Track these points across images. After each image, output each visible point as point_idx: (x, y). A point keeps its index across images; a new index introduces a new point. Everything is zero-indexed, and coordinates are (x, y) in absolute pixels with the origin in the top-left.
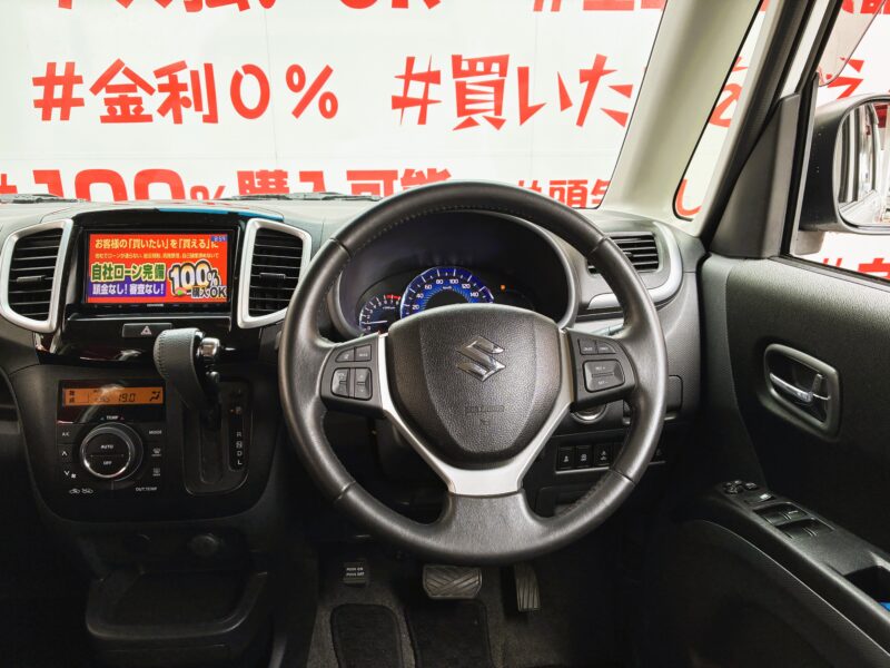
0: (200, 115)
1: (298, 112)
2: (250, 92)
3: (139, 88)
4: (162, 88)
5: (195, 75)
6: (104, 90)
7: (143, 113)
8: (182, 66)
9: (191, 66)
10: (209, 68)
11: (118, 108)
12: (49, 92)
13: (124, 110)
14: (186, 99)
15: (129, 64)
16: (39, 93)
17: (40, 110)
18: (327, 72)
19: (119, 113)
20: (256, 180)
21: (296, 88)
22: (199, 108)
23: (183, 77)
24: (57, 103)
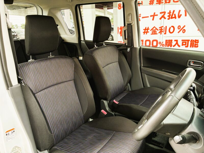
2: (172, 30)
4: (160, 30)
10: (166, 27)
12: (145, 31)
13: (154, 33)
15: (156, 27)
16: (144, 31)
18: (185, 26)
21: (179, 29)
23: (163, 28)
24: (146, 32)
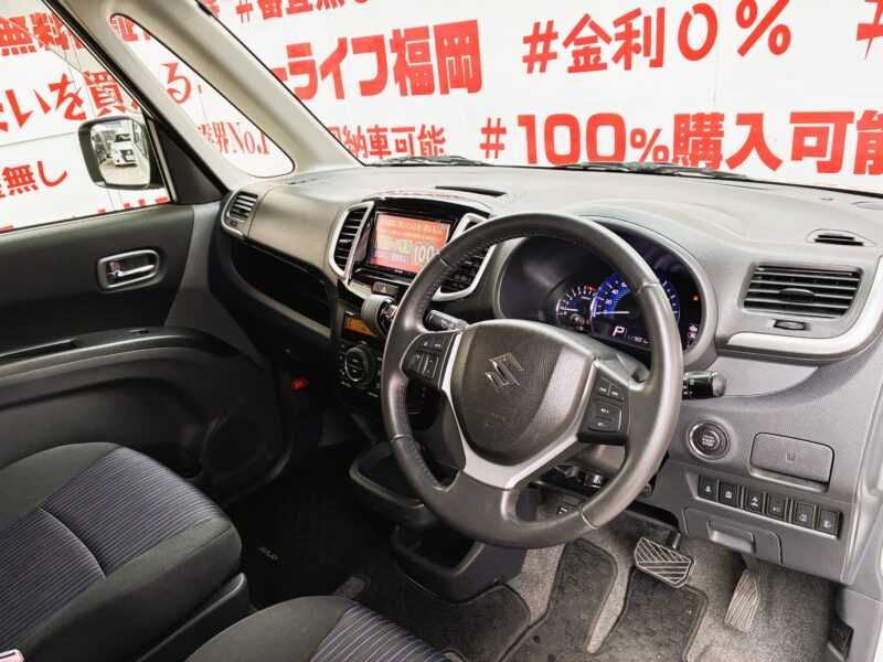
0: (648, 59)
1: (743, 50)
3: (599, 39)
5: (648, 20)
6: (572, 43)
7: (601, 62)
8: (637, 13)
9: (645, 13)
11: (582, 59)
14: (638, 45)
17: (526, 65)
19: (582, 63)
20: (692, 123)
22: (647, 53)
